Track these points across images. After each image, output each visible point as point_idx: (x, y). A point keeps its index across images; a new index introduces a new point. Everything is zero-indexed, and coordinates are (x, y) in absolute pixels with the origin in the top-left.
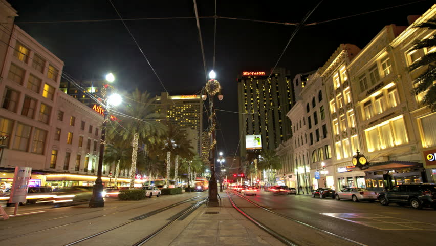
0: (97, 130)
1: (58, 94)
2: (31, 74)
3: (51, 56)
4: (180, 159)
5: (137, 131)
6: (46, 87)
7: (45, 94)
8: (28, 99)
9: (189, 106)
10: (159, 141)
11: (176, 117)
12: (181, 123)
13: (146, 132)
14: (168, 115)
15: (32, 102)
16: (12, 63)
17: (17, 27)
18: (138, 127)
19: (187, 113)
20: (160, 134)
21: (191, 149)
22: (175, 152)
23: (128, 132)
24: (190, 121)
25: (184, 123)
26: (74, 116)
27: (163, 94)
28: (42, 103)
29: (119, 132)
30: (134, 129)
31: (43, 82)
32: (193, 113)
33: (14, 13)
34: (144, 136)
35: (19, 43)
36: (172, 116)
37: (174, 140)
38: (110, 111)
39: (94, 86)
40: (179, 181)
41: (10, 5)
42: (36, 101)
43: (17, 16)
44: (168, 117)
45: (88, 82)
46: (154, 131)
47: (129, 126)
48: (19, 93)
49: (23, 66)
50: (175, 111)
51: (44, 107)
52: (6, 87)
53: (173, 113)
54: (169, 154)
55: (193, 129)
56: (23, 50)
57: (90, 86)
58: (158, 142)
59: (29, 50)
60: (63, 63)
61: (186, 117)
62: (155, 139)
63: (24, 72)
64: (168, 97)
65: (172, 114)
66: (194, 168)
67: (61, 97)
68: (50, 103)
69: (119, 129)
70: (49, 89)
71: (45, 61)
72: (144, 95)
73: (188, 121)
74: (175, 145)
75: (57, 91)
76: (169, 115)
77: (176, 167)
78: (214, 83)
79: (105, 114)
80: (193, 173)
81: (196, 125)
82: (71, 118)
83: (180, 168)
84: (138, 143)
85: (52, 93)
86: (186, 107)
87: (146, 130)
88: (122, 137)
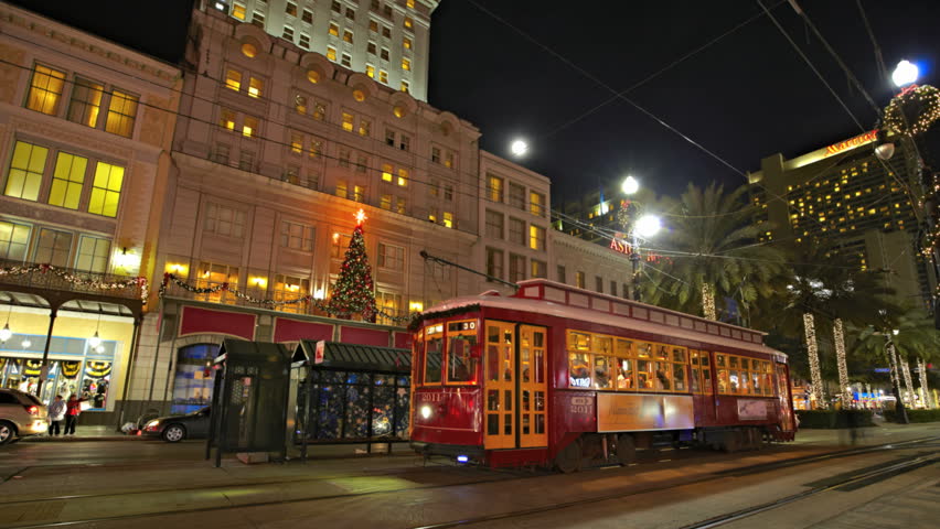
0: (626, 288)
1: (550, 236)
2: (511, 218)
3: (530, 176)
4: (851, 328)
5: (707, 279)
6: (533, 231)
7: (533, 244)
8: (513, 257)
9: (859, 169)
10: (768, 291)
11: (821, 210)
12: (842, 225)
13: (729, 276)
14: (794, 212)
15: (520, 262)
16: (488, 210)
17: (483, 153)
18: (709, 270)
19: (858, 190)
20: (766, 276)
21: (885, 298)
22: (826, 314)
23: (687, 285)
24: (873, 211)
25: (852, 222)
26: (582, 270)
27: (765, 162)
28: (532, 260)
29: (669, 289)
30: (701, 275)
31: (528, 224)
32: (883, 182)
33: (475, 134)
34: (726, 285)
35: (489, 176)
36: (807, 210)
37: (821, 279)
38: (642, 251)
39: (604, 200)
40: (865, 391)
41: (469, 124)
42: (524, 258)
43: (480, 135)
44: (795, 216)
45: (595, 195)
46: (749, 271)
47: (687, 271)
48: (501, 252)
49: (499, 208)
50: (814, 196)
51: (535, 265)
52: (487, 248)
53: (807, 203)
54: (809, 321)
55: (887, 231)
56: (495, 183)
57: (597, 202)
58: (766, 296)
59: (502, 181)
60: (547, 180)
61: (855, 202)
62: (757, 289)
63: (502, 216)
64: (782, 163)
65: (806, 207)
66: (910, 350)
67: (555, 242)
68: (543, 258)
69: (667, 282)
70: (537, 233)
71: (523, 189)
72: (709, 193)
73: (865, 212)
74: (827, 292)
75: (548, 231)
76: (796, 210)
77: (841, 352)
78: (918, 95)
79: (634, 258)
80: (913, 366)
81: (899, 217)
82: (578, 275)
83: (856, 353)
84: (716, 304)
85: (542, 241)
86: (849, 173)
87: (727, 272)
88: (677, 297)
